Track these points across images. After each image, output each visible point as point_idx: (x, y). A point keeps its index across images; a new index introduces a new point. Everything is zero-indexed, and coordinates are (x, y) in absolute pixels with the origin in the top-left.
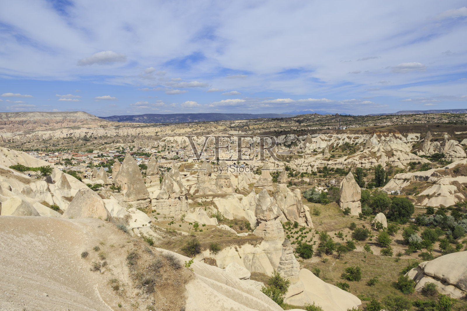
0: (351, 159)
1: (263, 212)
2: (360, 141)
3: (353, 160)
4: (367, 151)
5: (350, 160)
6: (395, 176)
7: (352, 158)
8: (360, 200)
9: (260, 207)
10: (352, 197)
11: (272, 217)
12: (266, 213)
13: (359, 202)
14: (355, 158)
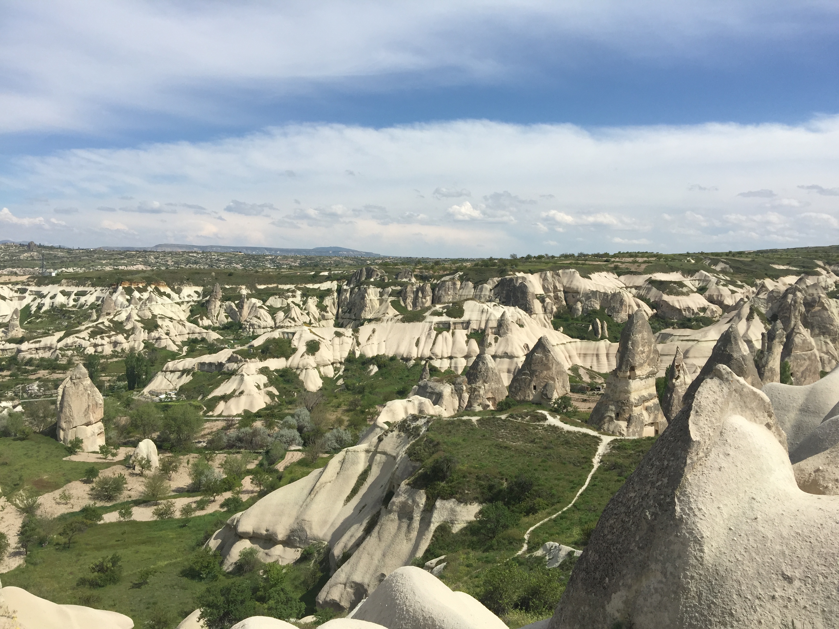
0: (71, 336)
2: (90, 299)
3: (76, 339)
4: (105, 320)
5: (70, 340)
6: (166, 366)
7: (74, 335)
8: (103, 420)
10: (85, 415)
13: (100, 424)
14: (82, 335)
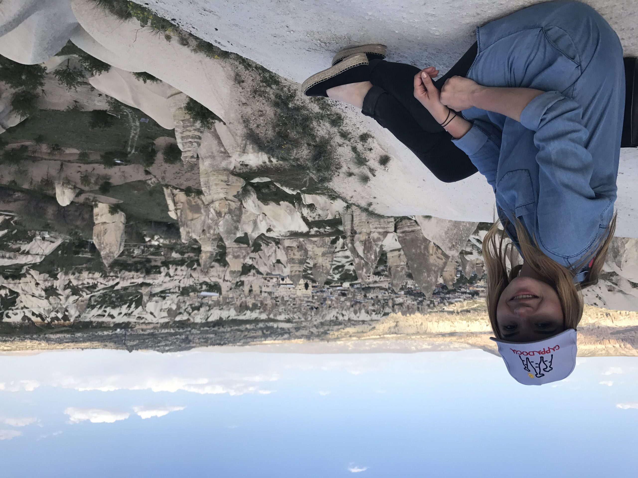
0: (110, 285)
1: (230, 212)
2: (95, 312)
3: (107, 283)
4: (86, 296)
5: (111, 283)
6: (42, 259)
7: (108, 286)
8: (94, 224)
9: (235, 218)
10: (106, 230)
11: (217, 204)
12: (226, 210)
13: (96, 222)
14: (103, 286)
